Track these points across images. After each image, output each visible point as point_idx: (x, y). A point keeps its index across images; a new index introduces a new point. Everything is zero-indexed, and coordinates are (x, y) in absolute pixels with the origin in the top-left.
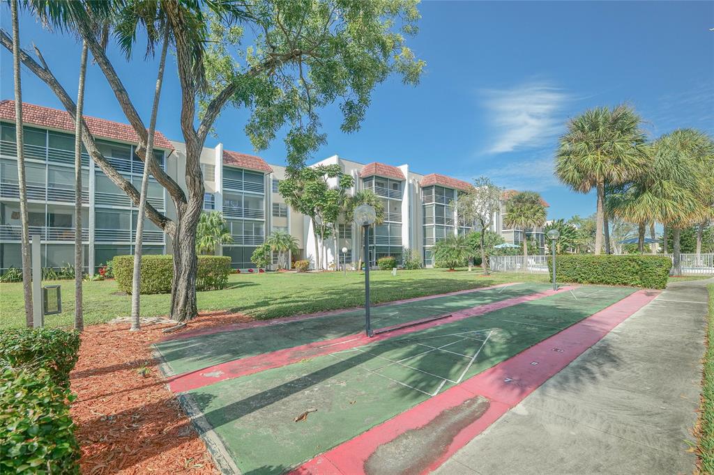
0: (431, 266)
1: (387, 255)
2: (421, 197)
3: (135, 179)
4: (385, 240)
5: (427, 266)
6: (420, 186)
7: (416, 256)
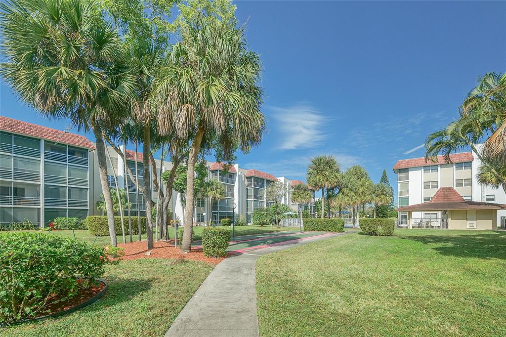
0: (251, 224)
1: (225, 217)
2: (246, 183)
3: (69, 167)
4: (224, 209)
5: (249, 224)
6: (245, 177)
7: (242, 218)
